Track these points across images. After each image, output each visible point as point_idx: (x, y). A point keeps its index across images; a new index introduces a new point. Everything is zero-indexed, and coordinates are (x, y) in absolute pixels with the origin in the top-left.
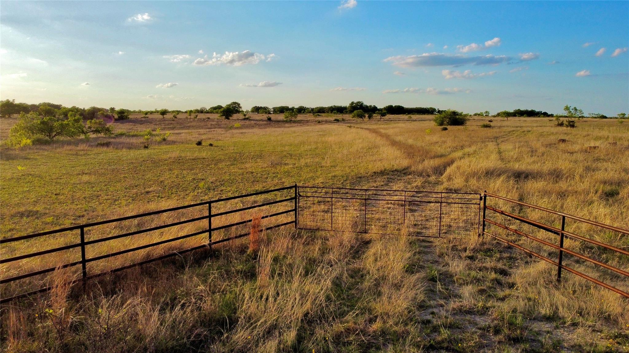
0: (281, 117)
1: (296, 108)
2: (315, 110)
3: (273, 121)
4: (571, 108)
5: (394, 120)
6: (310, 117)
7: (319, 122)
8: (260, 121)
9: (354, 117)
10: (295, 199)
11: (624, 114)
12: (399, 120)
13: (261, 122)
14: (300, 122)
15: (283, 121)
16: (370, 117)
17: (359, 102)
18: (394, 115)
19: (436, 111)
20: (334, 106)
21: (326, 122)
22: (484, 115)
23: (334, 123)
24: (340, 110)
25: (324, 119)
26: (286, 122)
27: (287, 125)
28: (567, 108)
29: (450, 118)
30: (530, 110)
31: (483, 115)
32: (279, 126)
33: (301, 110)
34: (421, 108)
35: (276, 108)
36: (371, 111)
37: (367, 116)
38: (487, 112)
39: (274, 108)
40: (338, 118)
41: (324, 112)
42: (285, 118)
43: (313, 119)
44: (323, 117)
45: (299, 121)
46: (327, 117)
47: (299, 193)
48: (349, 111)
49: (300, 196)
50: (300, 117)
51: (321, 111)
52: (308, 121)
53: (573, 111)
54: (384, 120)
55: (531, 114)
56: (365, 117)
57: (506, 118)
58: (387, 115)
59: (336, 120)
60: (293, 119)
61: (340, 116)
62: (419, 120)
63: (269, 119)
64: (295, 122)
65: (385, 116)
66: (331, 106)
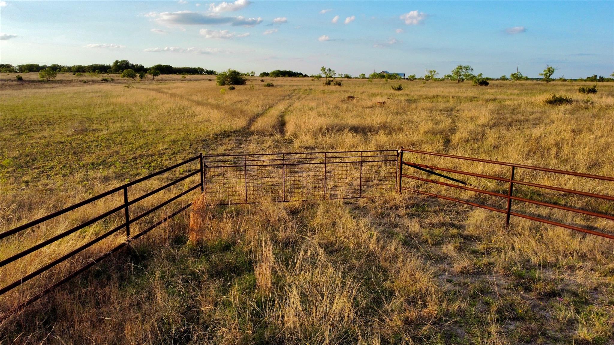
0: (34, 76)
1: (49, 67)
2: (72, 69)
3: (25, 81)
4: (326, 69)
5: (168, 80)
6: (69, 76)
7: (85, 82)
8: (8, 81)
9: (124, 76)
10: (202, 171)
11: (364, 75)
12: (173, 80)
13: (10, 83)
14: (61, 82)
15: (39, 81)
16: (142, 77)
17: (124, 61)
18: (164, 75)
19: (204, 71)
20: (96, 65)
21: (94, 82)
22: (251, 75)
23: (103, 83)
24: (103, 69)
25: (90, 78)
26: (43, 82)
27: (47, 85)
28: (323, 69)
29: (231, 78)
30: (288, 70)
31: (249, 75)
32: (37, 86)
33: (56, 69)
34: (189, 68)
35: (23, 66)
36: (140, 70)
37: (138, 75)
38: (252, 72)
39: (19, 66)
40: (106, 78)
41: (84, 71)
42: (42, 77)
43: (75, 78)
44: (86, 77)
45: (58, 81)
46: (91, 76)
47: (205, 164)
48: (114, 70)
49: (207, 167)
50: (59, 76)
51: (80, 70)
52: (70, 82)
53: (328, 72)
54: (157, 80)
55: (290, 74)
56: (136, 76)
57: (274, 78)
58: (161, 75)
59: (103, 80)
60: (52, 78)
61: (106, 76)
62: (194, 80)
63: (20, 79)
64: (54, 82)
65: (158, 76)
66: (91, 64)
